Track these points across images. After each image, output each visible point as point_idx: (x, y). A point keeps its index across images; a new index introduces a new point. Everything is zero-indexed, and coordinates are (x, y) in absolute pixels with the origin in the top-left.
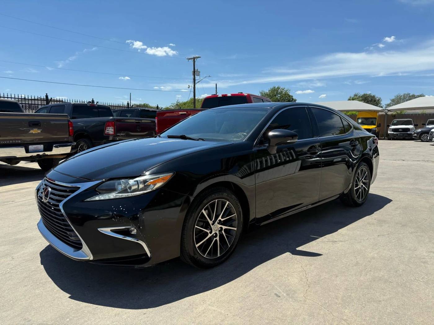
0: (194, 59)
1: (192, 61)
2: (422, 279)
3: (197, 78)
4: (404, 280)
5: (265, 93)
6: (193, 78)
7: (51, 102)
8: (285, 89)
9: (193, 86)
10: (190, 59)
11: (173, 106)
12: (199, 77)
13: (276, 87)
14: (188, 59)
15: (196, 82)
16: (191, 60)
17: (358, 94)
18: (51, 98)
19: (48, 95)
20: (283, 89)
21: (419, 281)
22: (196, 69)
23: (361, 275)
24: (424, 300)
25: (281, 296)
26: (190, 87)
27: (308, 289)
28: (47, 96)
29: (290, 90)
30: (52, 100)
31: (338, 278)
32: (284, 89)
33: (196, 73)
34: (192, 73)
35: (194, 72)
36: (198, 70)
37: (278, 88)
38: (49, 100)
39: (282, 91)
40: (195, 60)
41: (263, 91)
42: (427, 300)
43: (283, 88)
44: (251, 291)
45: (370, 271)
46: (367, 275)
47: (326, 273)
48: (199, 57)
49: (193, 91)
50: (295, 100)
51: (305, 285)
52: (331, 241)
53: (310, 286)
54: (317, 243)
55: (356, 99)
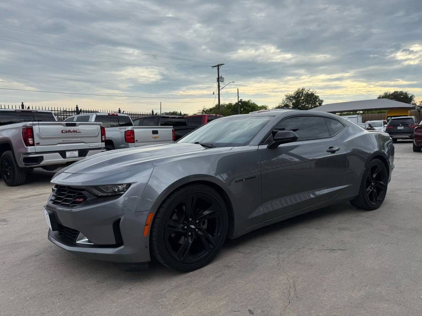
0: (218, 66)
1: (216, 69)
3: (221, 84)
5: (290, 96)
6: (218, 84)
7: (81, 113)
9: (218, 92)
10: (214, 67)
11: (200, 113)
12: (223, 83)
13: (301, 89)
14: (212, 67)
15: (221, 88)
16: (215, 67)
17: (389, 92)
18: (81, 109)
19: (78, 106)
22: (220, 75)
23: (354, 291)
25: (255, 313)
26: (215, 93)
27: (288, 305)
28: (77, 108)
30: (82, 111)
31: (326, 293)
33: (220, 80)
34: (216, 80)
35: (218, 79)
36: (222, 77)
37: (302, 90)
38: (79, 111)
39: (307, 93)
40: (219, 67)
43: (308, 89)
44: (223, 306)
45: (366, 286)
46: (360, 290)
47: (313, 287)
48: (223, 64)
49: (218, 97)
50: (322, 101)
51: (285, 300)
52: (329, 250)
53: (290, 302)
54: (312, 251)
55: (387, 96)
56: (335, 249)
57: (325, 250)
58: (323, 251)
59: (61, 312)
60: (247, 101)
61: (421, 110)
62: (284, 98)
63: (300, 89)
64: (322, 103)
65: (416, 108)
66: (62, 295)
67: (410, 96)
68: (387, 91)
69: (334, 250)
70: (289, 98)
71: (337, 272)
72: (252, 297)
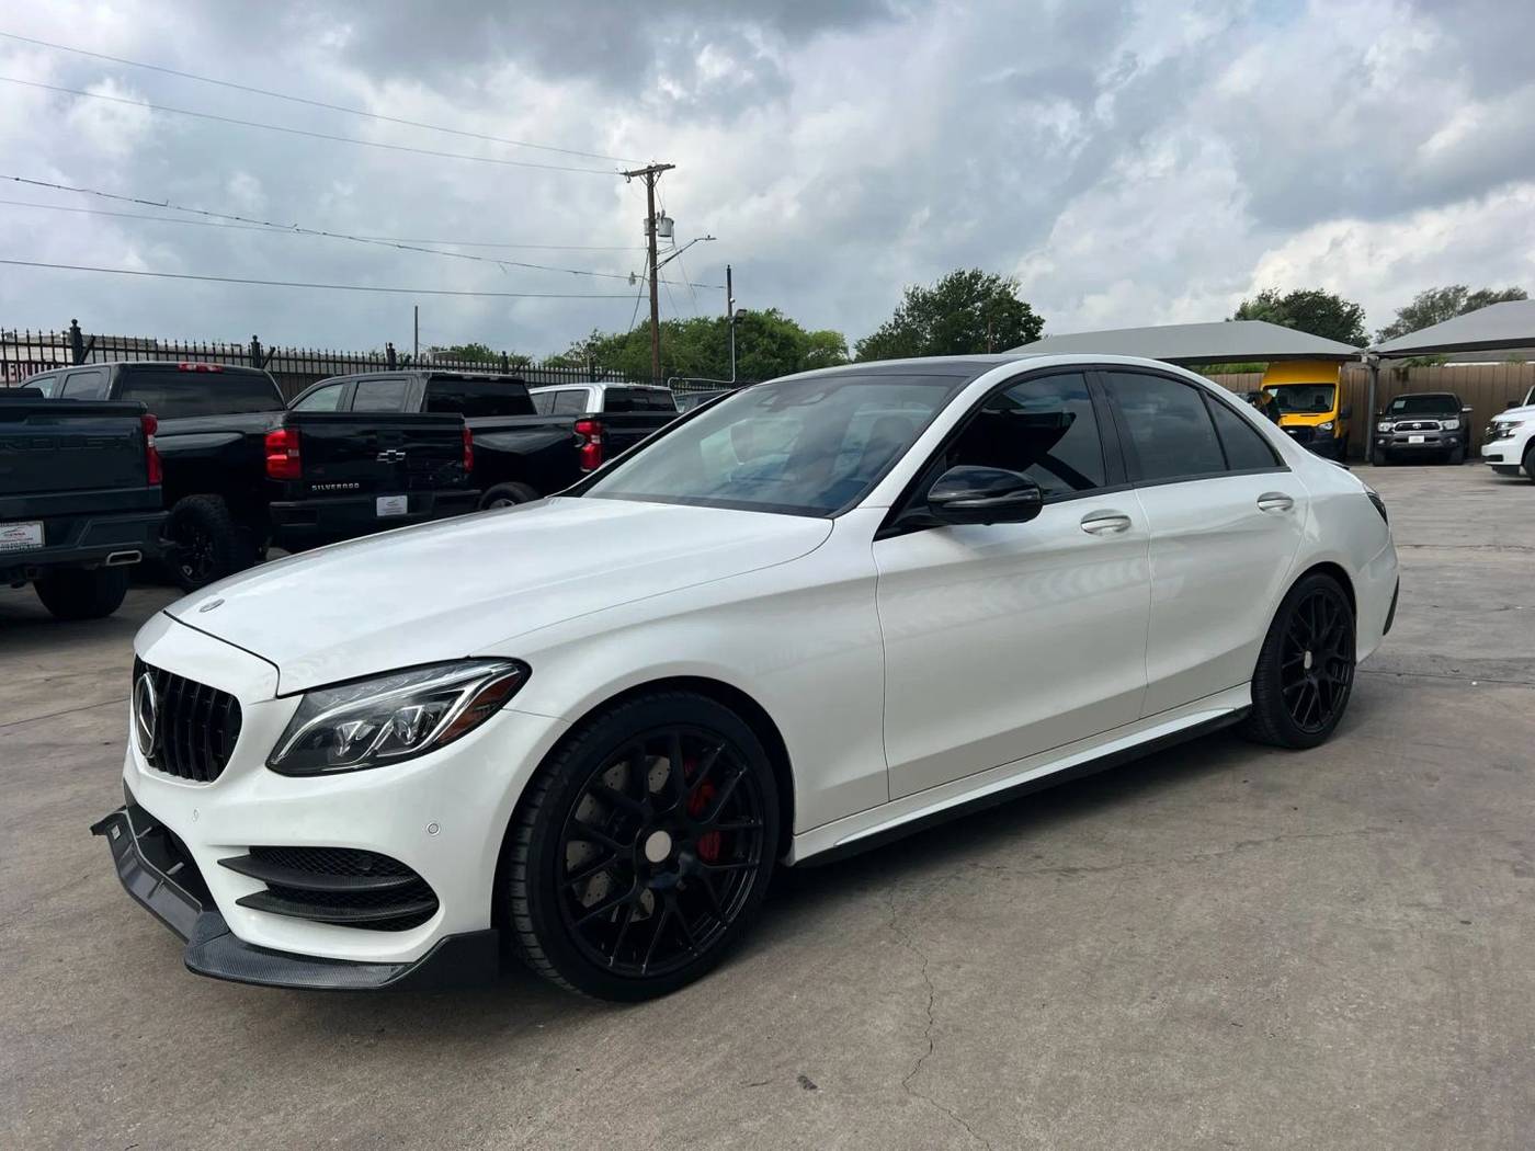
0: (651, 173)
2: (1354, 1011)
3: (661, 244)
4: (1287, 1016)
5: (924, 297)
6: (648, 245)
7: (91, 352)
8: (1000, 282)
9: (648, 277)
10: (634, 174)
11: (579, 354)
12: (670, 239)
13: (967, 275)
14: (626, 174)
15: (660, 259)
16: (638, 178)
17: (1274, 292)
20: (994, 281)
21: (1340, 1020)
22: (658, 209)
23: (1133, 999)
24: (1340, 1090)
25: (819, 1087)
26: (638, 280)
27: (926, 1056)
29: (1017, 285)
31: (1046, 1012)
32: (998, 278)
33: (657, 226)
34: (642, 228)
35: (652, 221)
36: (666, 216)
37: (972, 276)
39: (989, 289)
40: (655, 178)
41: (918, 288)
42: (1352, 1093)
43: (994, 277)
44: (713, 1070)
45: (1172, 982)
46: (1154, 998)
47: (1006, 993)
48: (669, 167)
49: (649, 294)
50: (1039, 322)
51: (918, 1040)
52: (1057, 871)
53: (934, 1045)
54: (1002, 876)
55: (1268, 311)
56: (1078, 866)
57: (1043, 871)
58: (1038, 874)
59: (134, 1124)
60: (763, 312)
61: (1380, 367)
62: (902, 303)
63: (963, 273)
64: (1037, 331)
65: (1364, 360)
66: (126, 1068)
67: (1347, 309)
68: (1271, 291)
69: (1075, 870)
70: (921, 305)
71: (1084, 943)
72: (810, 1037)
